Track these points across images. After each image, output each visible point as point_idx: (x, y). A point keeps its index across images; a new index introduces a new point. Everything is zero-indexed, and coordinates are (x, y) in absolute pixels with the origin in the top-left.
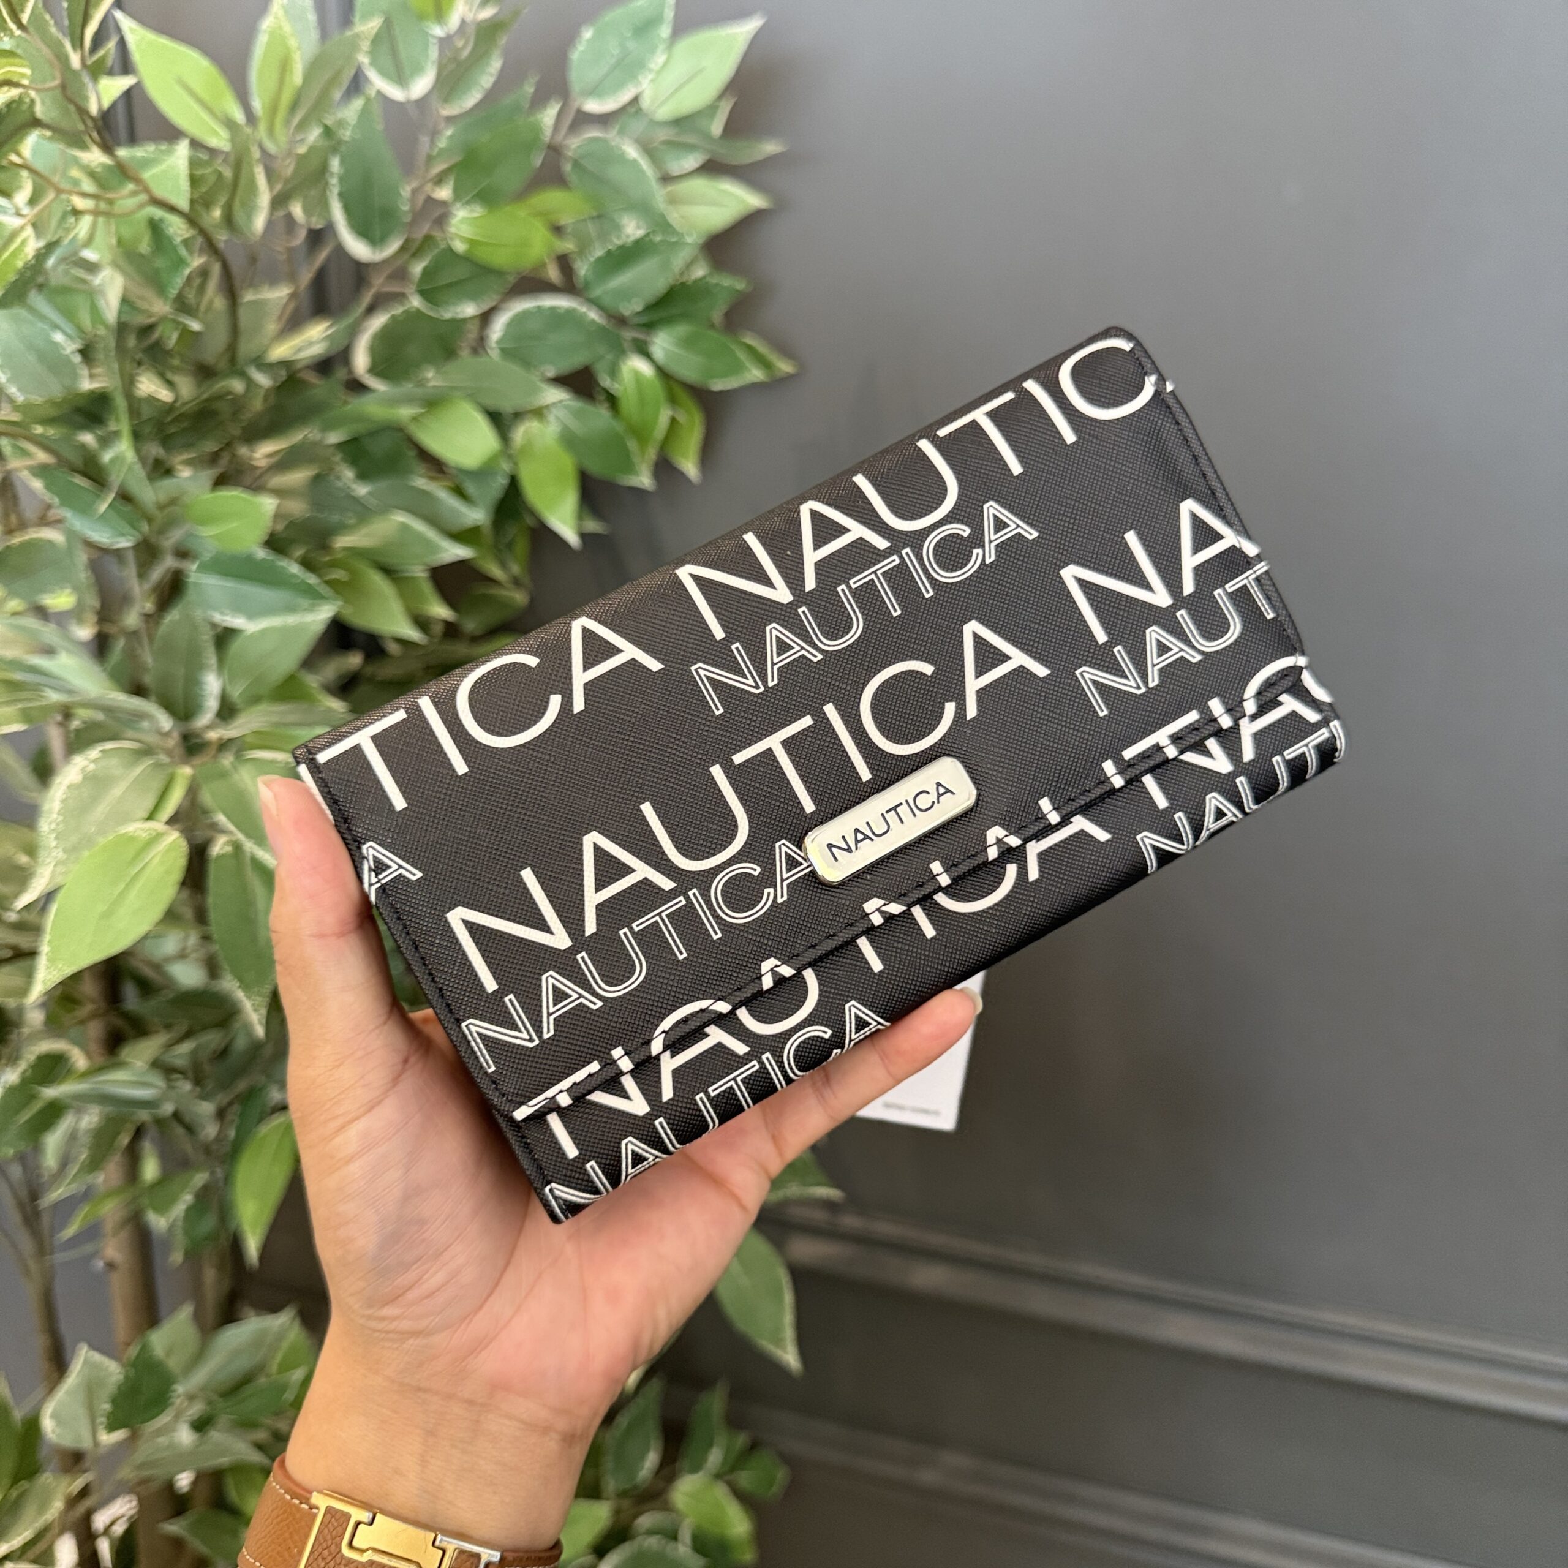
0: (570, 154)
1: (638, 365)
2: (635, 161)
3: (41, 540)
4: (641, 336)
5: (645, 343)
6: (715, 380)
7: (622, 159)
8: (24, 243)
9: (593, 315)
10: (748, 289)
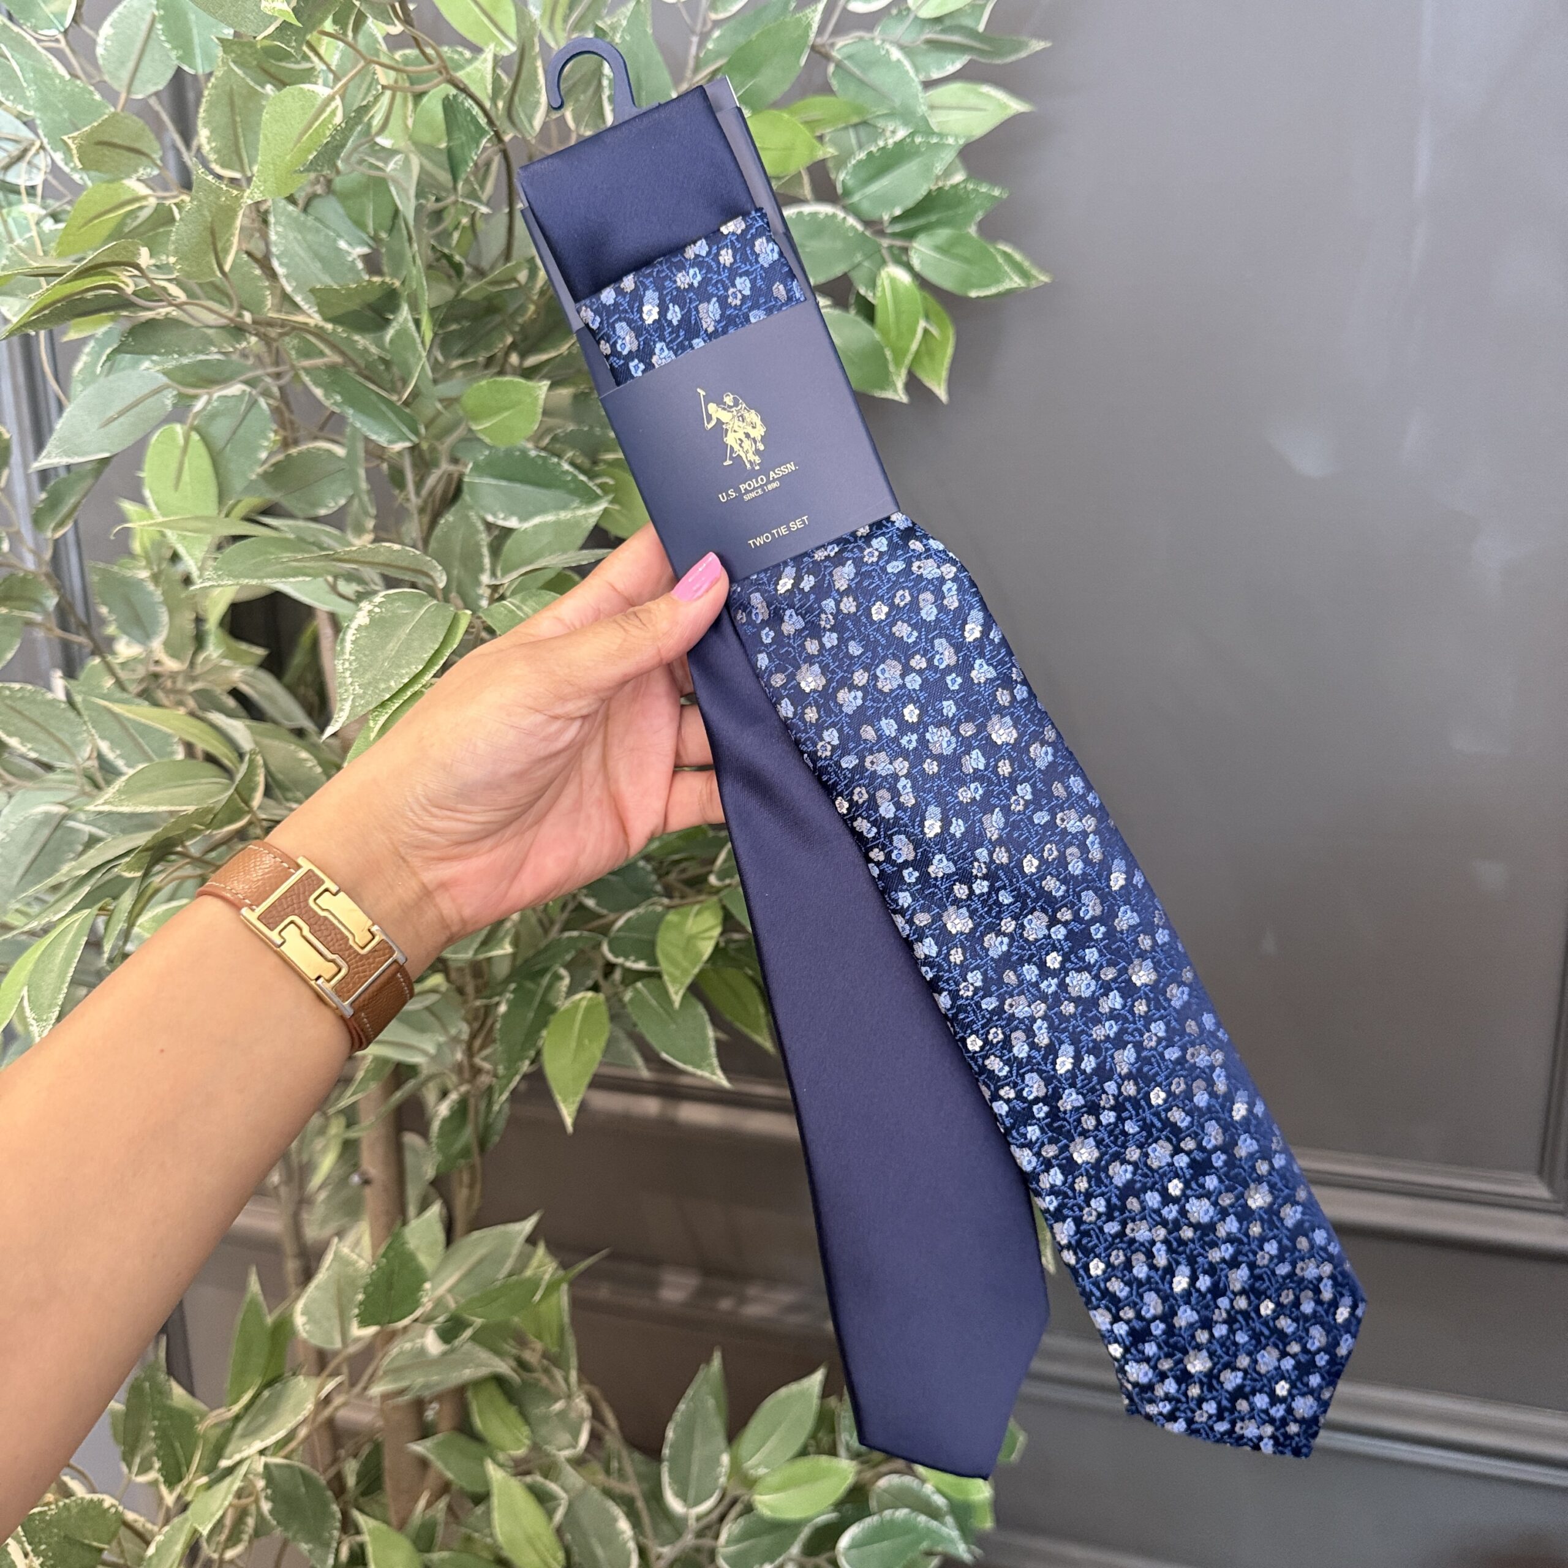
0: (835, 54)
1: (895, 274)
2: (899, 61)
3: (319, 449)
4: (899, 243)
5: (905, 250)
6: (974, 288)
7: (885, 61)
8: (333, 113)
9: (851, 221)
10: (1005, 196)
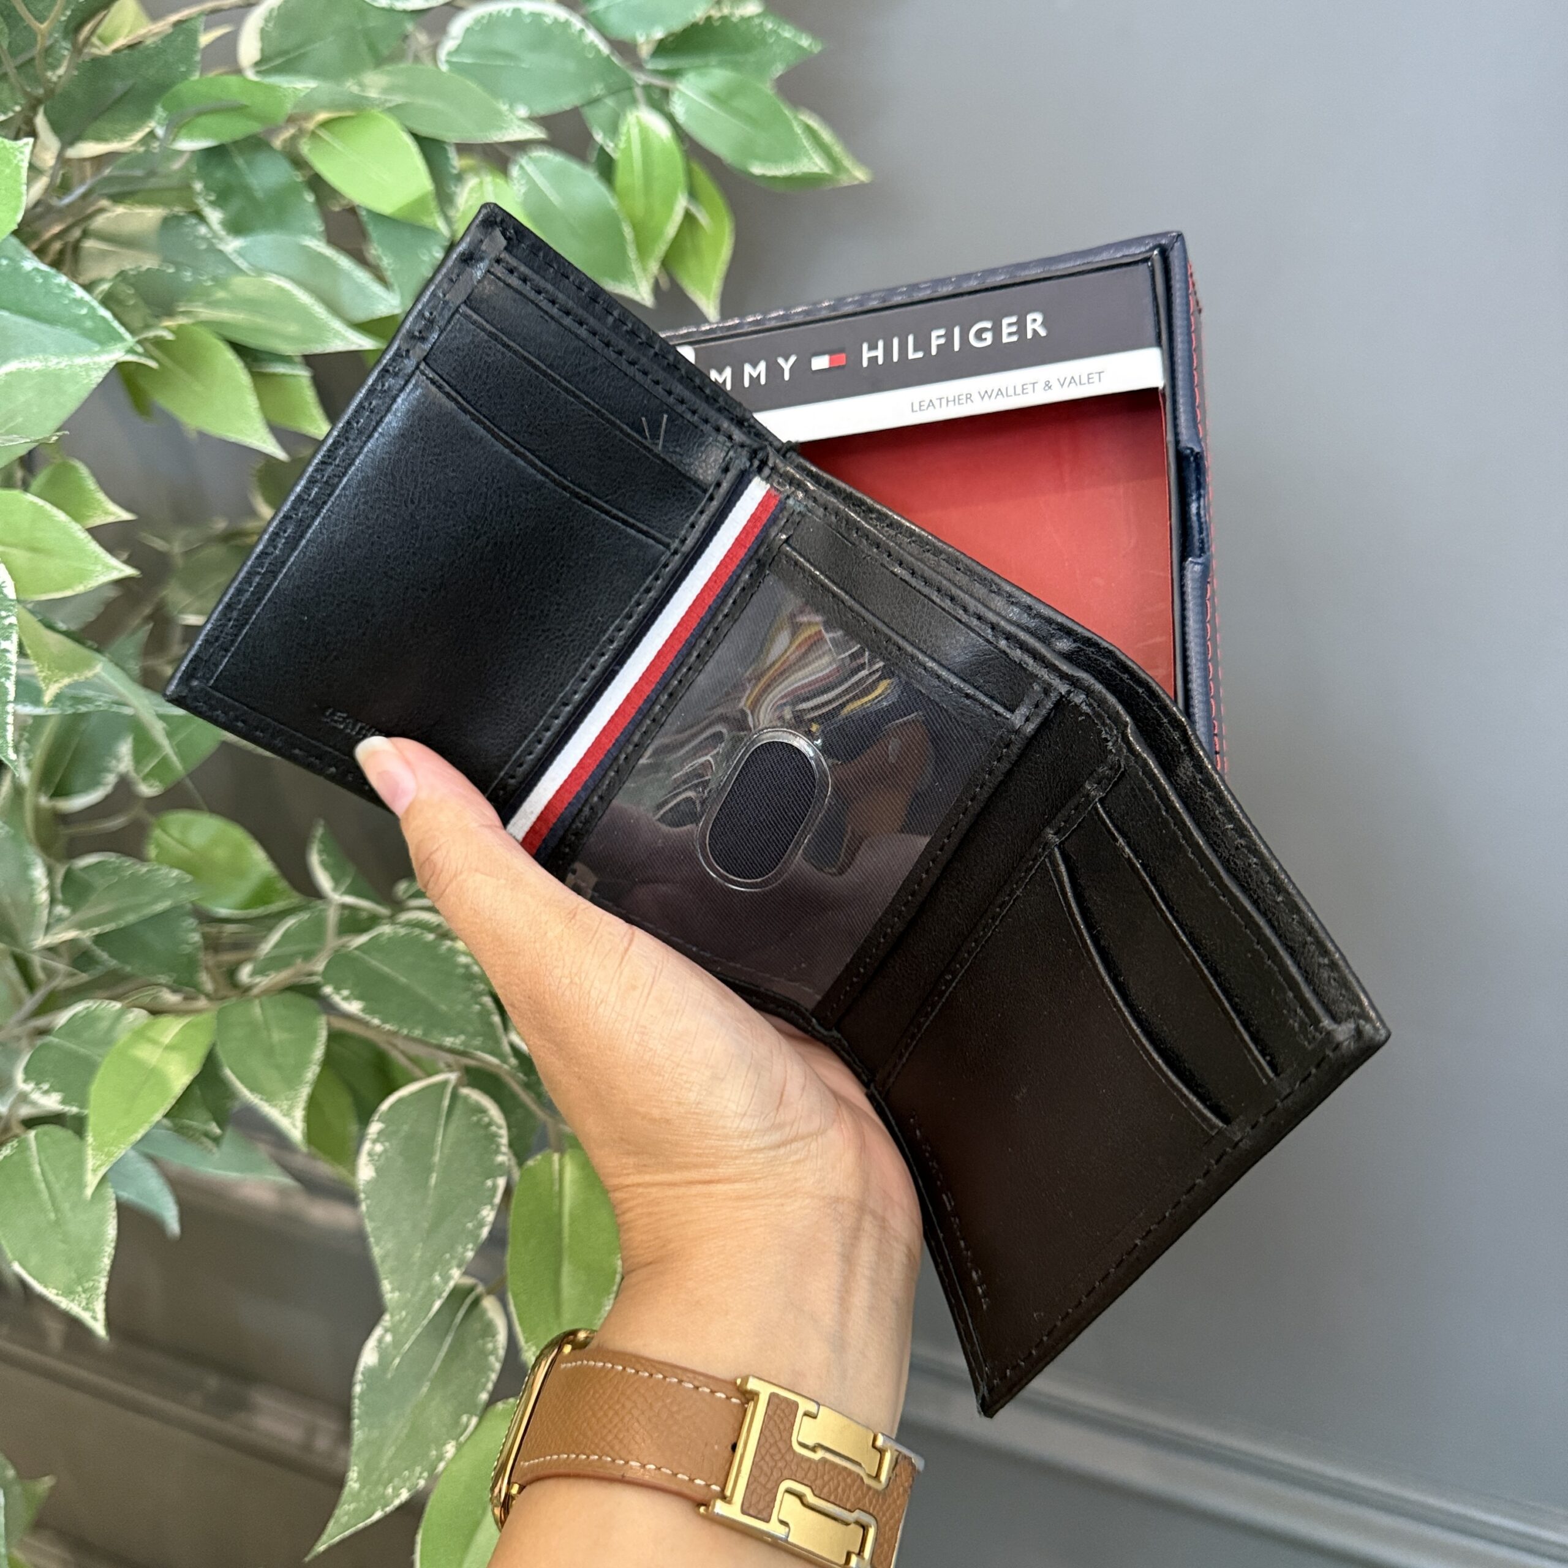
1: (647, 122)
4: (658, 82)
5: (666, 93)
6: (757, 163)
9: (592, 36)
10: (817, 48)
